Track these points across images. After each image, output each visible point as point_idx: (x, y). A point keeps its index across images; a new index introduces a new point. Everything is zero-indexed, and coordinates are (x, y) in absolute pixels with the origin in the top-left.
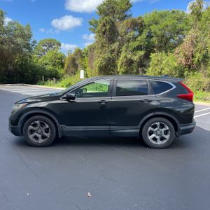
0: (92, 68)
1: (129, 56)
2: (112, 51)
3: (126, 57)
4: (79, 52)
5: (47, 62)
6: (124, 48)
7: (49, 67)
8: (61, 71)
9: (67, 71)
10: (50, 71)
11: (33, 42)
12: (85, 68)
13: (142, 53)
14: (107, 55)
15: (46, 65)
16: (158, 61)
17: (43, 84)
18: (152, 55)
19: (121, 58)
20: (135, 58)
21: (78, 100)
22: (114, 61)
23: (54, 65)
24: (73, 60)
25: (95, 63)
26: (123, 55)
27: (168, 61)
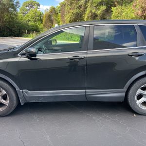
0: (64, 21)
1: (93, 11)
2: (80, 7)
3: (91, 11)
4: (53, 10)
5: (30, 19)
6: (89, 4)
7: (31, 23)
8: (41, 26)
9: (44, 26)
10: (32, 26)
11: (17, 3)
12: (58, 23)
13: (104, 8)
14: (76, 11)
15: (29, 21)
16: (119, 14)
17: (27, 37)
18: (113, 9)
19: (87, 13)
20: (99, 12)
21: (41, 56)
22: (81, 16)
23: (35, 21)
24: (49, 17)
25: (66, 17)
26: (88, 10)
27: (127, 13)
